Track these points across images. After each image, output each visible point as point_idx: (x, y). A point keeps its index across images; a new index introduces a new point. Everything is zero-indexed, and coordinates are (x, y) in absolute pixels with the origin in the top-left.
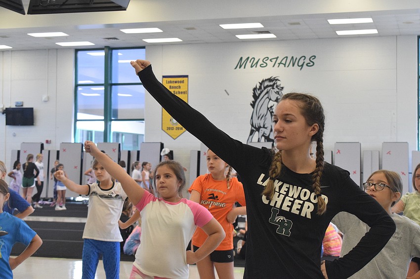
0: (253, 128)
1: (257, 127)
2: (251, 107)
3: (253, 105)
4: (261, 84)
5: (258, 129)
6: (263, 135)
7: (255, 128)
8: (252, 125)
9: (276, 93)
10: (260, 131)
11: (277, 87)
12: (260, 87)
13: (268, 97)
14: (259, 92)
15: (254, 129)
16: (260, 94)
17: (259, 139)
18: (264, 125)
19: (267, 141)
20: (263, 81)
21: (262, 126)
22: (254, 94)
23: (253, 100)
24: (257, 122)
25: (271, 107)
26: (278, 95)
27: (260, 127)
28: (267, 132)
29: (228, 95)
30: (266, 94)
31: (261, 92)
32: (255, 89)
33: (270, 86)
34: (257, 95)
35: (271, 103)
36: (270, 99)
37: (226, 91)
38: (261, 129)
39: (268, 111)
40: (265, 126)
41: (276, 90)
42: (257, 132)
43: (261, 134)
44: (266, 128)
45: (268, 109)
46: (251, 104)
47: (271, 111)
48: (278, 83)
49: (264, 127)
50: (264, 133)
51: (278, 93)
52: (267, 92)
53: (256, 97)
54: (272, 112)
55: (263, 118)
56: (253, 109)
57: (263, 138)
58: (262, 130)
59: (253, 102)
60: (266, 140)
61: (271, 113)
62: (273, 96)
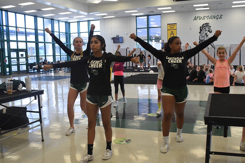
3: (200, 33)
4: (203, 25)
7: (201, 40)
8: (200, 40)
11: (208, 26)
12: (202, 27)
16: (202, 29)
18: (204, 40)
20: (203, 24)
22: (200, 29)
25: (207, 33)
29: (191, 30)
31: (203, 28)
32: (200, 27)
33: (206, 26)
35: (206, 32)
36: (206, 31)
37: (190, 28)
41: (208, 27)
48: (209, 25)
51: (209, 28)
52: (205, 28)
53: (201, 30)
55: (204, 37)
56: (200, 34)
61: (207, 35)
62: (207, 29)
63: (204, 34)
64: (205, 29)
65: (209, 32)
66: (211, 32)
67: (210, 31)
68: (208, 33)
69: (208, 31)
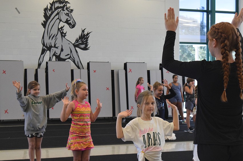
0: (44, 47)
1: (48, 46)
2: (42, 27)
3: (44, 25)
4: (52, 5)
5: (49, 48)
6: (54, 55)
7: (47, 47)
8: (44, 45)
9: (66, 14)
10: (51, 50)
11: (67, 9)
12: (51, 8)
13: (58, 18)
14: (50, 13)
15: (46, 49)
16: (51, 15)
17: (50, 58)
18: (55, 45)
19: (58, 60)
20: (54, 2)
21: (53, 46)
22: (45, 14)
23: (44, 20)
25: (62, 28)
26: (68, 17)
27: (51, 47)
28: (58, 51)
29: (19, 13)
30: (56, 15)
31: (52, 13)
32: (46, 10)
33: (60, 7)
34: (48, 15)
35: (62, 24)
36: (61, 20)
37: (16, 9)
38: (52, 48)
39: (59, 32)
40: (56, 46)
41: (66, 12)
42: (48, 52)
43: (52, 53)
44: (57, 48)
45: (59, 29)
46: (42, 24)
47: (61, 31)
48: (68, 5)
49: (55, 47)
50: (55, 52)
51: (67, 14)
52: (58, 14)
53: (47, 17)
54: (63, 33)
55: (54, 38)
56: (44, 29)
57: (54, 57)
58: (53, 50)
59: (44, 22)
60: (57, 59)
61: (62, 33)
62: (64, 18)
63: (54, 31)
64: (57, 17)
65: (69, 24)
66: (73, 26)
67: (71, 22)
68: (67, 28)
69: (67, 22)
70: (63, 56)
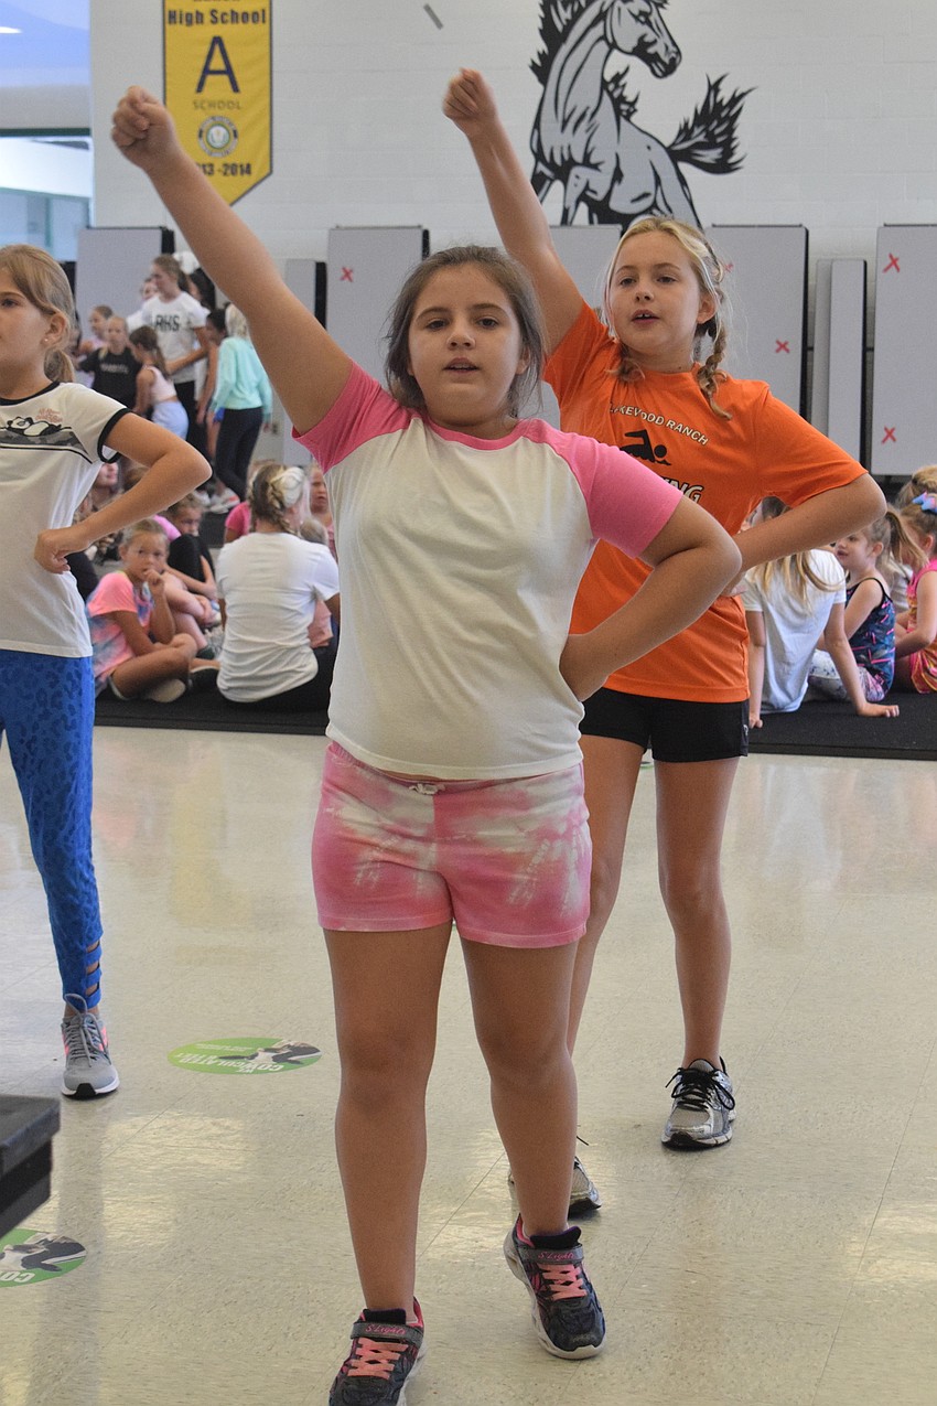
0: (541, 167)
1: (558, 161)
2: (534, 78)
3: (542, 70)
5: (562, 171)
6: (583, 197)
7: (551, 165)
8: (539, 155)
9: (636, 18)
10: (572, 178)
13: (604, 37)
14: (566, 15)
15: (548, 172)
17: (566, 212)
18: (587, 156)
19: (600, 222)
21: (579, 157)
22: (547, 21)
23: (542, 46)
24: (557, 141)
25: (617, 78)
26: (646, 29)
27: (570, 163)
28: (600, 182)
29: (439, 25)
30: (594, 23)
31: (576, 16)
32: (548, 3)
34: (560, 27)
35: (617, 62)
36: (613, 46)
37: (428, 8)
38: (575, 171)
39: (606, 97)
40: (593, 160)
42: (558, 185)
43: (574, 192)
44: (595, 167)
45: (604, 84)
46: (534, 67)
47: (616, 94)
49: (586, 162)
50: (587, 187)
51: (643, 17)
52: (602, 17)
53: (553, 36)
54: (622, 99)
55: (584, 125)
56: (541, 87)
57: (583, 207)
58: (579, 176)
59: (542, 56)
60: (595, 217)
61: (618, 102)
62: (627, 32)
63: (586, 93)
64: (598, 31)
65: (651, 59)
66: (670, 68)
67: (659, 49)
68: (639, 79)
69: (641, 50)
70: (619, 204)
